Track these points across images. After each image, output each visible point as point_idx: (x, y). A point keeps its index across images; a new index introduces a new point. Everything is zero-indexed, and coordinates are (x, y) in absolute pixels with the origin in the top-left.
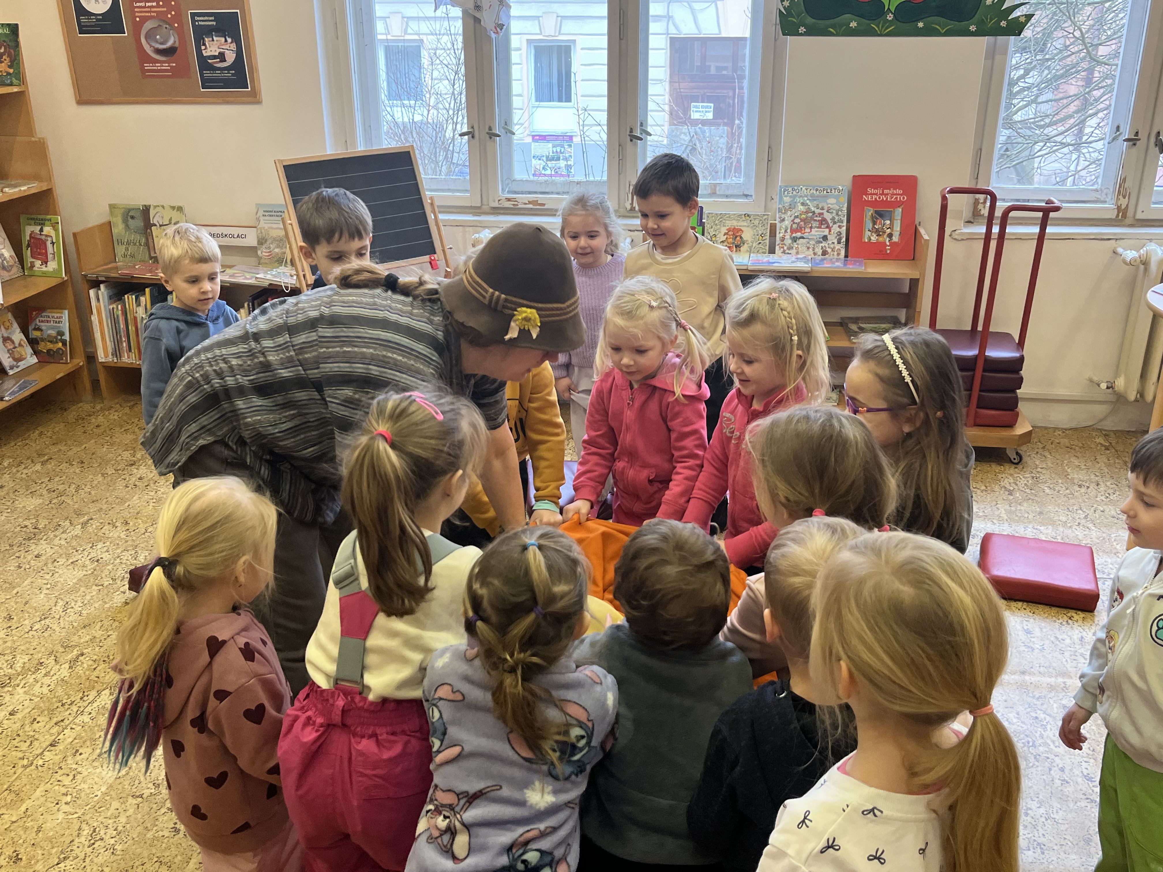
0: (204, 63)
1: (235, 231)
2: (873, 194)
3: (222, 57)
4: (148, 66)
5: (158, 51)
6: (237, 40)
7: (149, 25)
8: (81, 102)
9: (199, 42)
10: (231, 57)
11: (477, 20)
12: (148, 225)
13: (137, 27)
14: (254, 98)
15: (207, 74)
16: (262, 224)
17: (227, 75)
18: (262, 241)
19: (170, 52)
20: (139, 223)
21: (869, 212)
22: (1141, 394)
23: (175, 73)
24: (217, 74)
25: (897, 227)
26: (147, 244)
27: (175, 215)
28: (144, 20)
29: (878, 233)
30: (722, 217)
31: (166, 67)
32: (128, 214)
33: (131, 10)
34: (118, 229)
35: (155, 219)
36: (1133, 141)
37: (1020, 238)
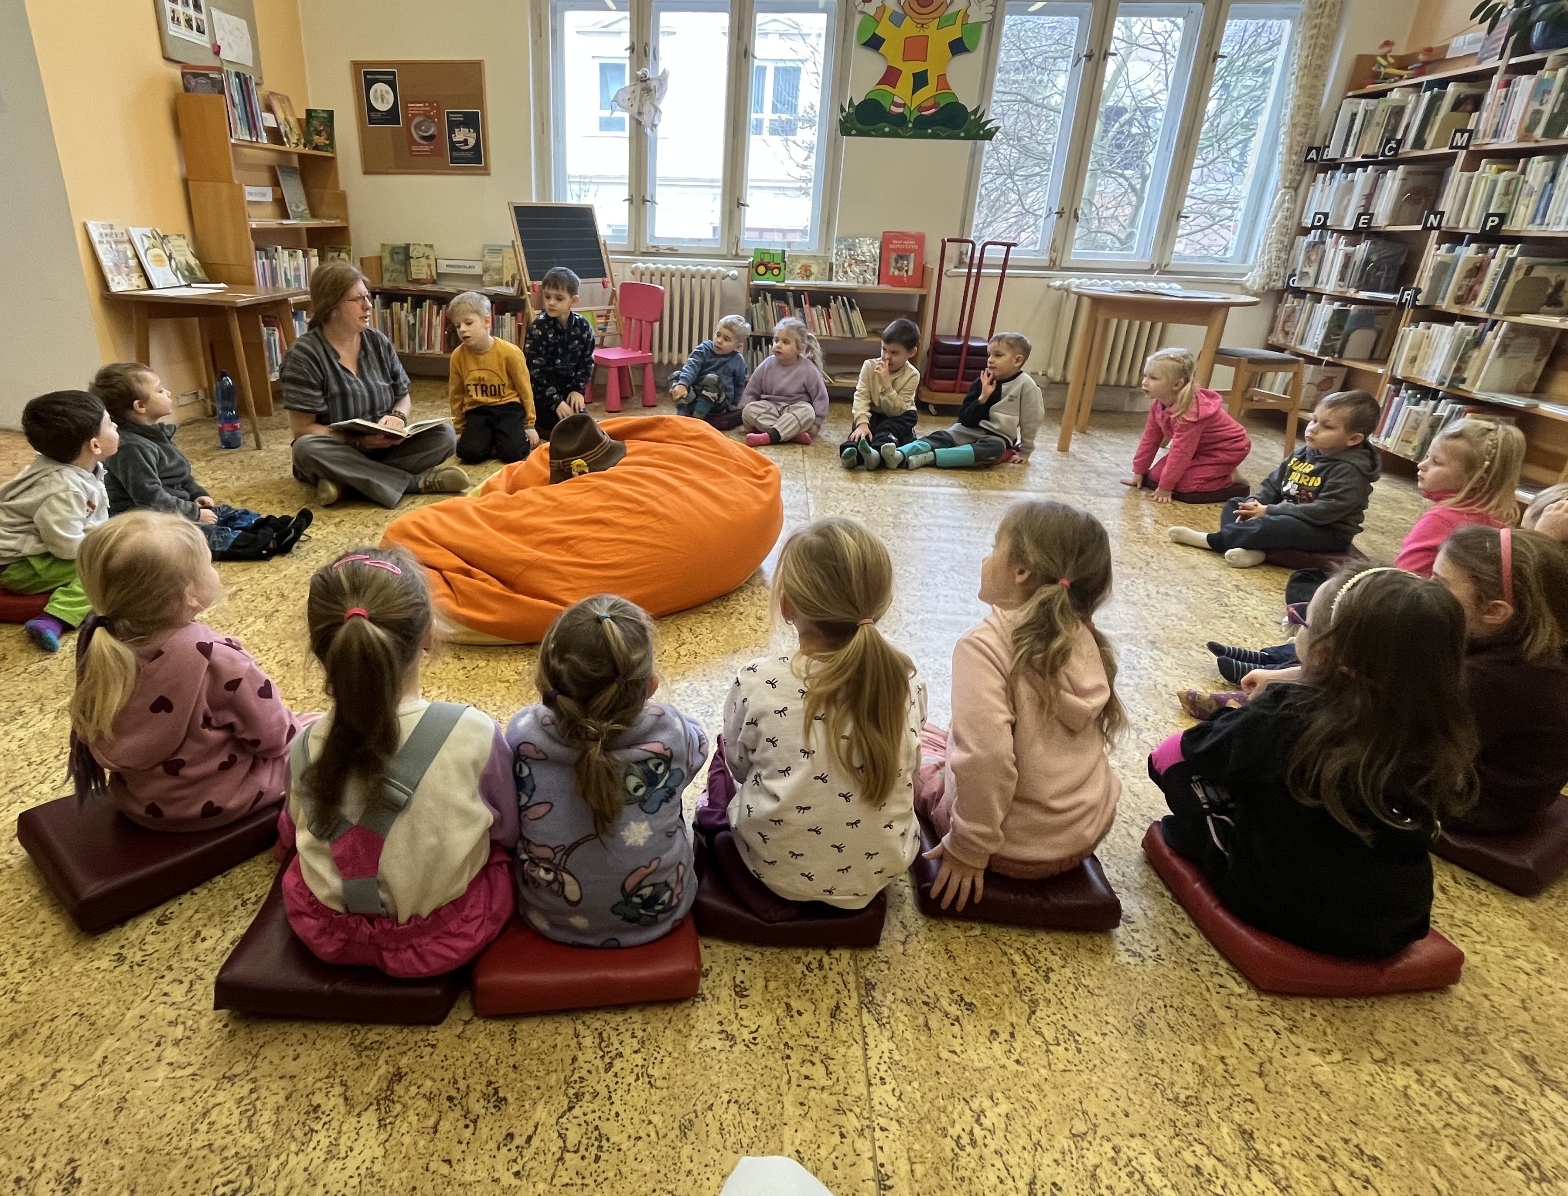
0: (453, 146)
1: (468, 263)
2: (896, 244)
3: (465, 142)
4: (414, 148)
5: (422, 138)
6: (477, 131)
7: (417, 120)
8: (367, 172)
9: (451, 132)
10: (472, 142)
11: (639, 123)
12: (408, 258)
13: (408, 121)
14: (486, 171)
15: (455, 154)
16: (487, 258)
17: (469, 154)
18: (486, 270)
19: (430, 138)
20: (401, 257)
21: (894, 256)
22: (1064, 377)
23: (435, 153)
24: (462, 154)
25: (911, 266)
26: (406, 272)
27: (428, 251)
28: (414, 116)
29: (900, 269)
30: (797, 258)
31: (426, 148)
32: (394, 251)
33: (406, 108)
34: (387, 261)
35: (413, 254)
36: (1060, 214)
37: (989, 276)
